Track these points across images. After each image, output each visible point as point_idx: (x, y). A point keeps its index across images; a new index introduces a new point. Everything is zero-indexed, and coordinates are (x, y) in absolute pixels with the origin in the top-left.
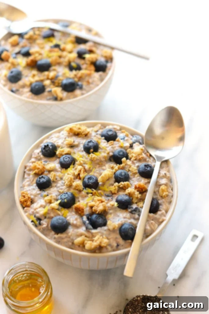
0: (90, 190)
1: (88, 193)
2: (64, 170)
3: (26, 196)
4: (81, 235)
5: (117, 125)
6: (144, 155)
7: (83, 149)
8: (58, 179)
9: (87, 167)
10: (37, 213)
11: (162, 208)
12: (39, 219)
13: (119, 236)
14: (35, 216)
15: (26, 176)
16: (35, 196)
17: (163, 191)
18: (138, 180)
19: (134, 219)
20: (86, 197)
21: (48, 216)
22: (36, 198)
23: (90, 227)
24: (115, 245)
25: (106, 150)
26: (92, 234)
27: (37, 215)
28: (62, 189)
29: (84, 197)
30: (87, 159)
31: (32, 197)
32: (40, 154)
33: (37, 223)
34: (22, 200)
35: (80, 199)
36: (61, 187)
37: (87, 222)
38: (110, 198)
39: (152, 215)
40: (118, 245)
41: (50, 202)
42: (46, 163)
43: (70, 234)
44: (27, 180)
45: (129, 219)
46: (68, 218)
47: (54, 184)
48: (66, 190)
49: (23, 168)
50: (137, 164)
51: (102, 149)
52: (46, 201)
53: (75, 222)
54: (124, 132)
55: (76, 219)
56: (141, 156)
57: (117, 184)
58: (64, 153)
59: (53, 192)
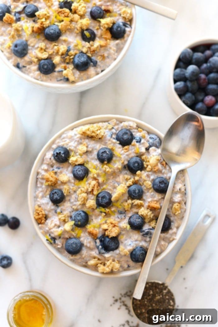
0: (103, 210)
1: (101, 212)
2: (77, 182)
3: (40, 213)
4: (95, 258)
5: (134, 121)
6: (160, 166)
7: (96, 157)
8: (72, 192)
9: (101, 180)
10: (52, 233)
11: (174, 225)
12: (54, 239)
13: (130, 260)
14: (50, 235)
15: (39, 185)
16: (49, 211)
17: (176, 210)
18: (152, 196)
19: (145, 241)
20: (99, 215)
21: (62, 237)
22: (50, 214)
23: (103, 251)
24: (126, 266)
25: (120, 158)
26: (105, 257)
27: (53, 235)
28: (75, 205)
29: (97, 216)
30: (100, 170)
31: (47, 213)
32: (53, 158)
33: (52, 242)
34: (37, 217)
35: (93, 218)
36: (75, 203)
37: (100, 247)
38: (123, 216)
39: (163, 235)
40: (129, 266)
41: (65, 221)
42: (59, 171)
43: (83, 256)
44: (40, 189)
45: (140, 241)
46: (82, 239)
47: (67, 198)
48: (79, 207)
49: (36, 174)
50: (152, 177)
51: (116, 157)
52: (60, 219)
53: (88, 245)
54: (141, 132)
55: (90, 242)
56: (156, 168)
57: (130, 201)
58: (77, 163)
59: (67, 208)
